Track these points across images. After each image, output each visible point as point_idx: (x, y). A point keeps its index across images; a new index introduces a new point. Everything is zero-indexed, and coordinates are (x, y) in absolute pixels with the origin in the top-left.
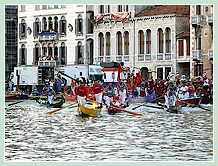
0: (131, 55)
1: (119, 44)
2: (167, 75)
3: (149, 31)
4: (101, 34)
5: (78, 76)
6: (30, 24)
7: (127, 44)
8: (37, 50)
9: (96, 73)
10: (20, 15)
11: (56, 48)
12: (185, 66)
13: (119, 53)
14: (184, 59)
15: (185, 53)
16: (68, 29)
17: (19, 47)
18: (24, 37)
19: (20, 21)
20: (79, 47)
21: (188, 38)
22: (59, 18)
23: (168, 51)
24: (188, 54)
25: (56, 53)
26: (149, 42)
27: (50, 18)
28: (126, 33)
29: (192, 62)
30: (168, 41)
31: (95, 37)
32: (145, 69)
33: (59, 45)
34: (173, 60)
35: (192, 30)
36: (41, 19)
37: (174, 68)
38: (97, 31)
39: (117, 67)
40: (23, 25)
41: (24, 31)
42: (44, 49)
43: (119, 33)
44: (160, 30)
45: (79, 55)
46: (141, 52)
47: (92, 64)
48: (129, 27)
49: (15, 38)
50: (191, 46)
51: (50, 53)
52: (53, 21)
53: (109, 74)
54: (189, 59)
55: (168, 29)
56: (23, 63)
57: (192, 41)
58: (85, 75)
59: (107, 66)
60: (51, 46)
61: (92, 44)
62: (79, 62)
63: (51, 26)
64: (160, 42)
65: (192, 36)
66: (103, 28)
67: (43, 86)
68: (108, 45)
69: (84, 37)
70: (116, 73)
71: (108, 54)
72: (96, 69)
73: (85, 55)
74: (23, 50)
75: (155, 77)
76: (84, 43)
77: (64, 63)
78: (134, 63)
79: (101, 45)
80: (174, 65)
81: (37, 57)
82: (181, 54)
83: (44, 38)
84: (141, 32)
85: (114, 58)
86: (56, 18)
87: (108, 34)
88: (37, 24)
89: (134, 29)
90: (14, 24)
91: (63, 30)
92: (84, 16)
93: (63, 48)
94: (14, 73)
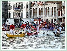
0: (43, 15)
1: (40, 12)
2: (54, 22)
3: (49, 8)
4: (34, 9)
5: (27, 22)
6: (12, 6)
7: (42, 12)
8: (14, 14)
9: (32, 21)
10: (9, 3)
11: (20, 13)
12: (60, 19)
13: (40, 15)
14: (60, 17)
15: (60, 15)
16: (24, 7)
17: (8, 13)
18: (10, 9)
19: (8, 5)
20: (27, 13)
21: (61, 10)
22: (21, 4)
23: (55, 14)
24: (61, 15)
25: (20, 15)
26: (49, 12)
27: (18, 4)
28: (42, 8)
29: (62, 18)
30: (55, 11)
31: (32, 10)
32: (47, 20)
33: (21, 12)
34: (56, 17)
35: (63, 8)
36: (15, 4)
37: (57, 20)
38: (33, 8)
39: (39, 19)
40: (10, 6)
41: (10, 8)
43: (40, 9)
44: (52, 8)
45: (27, 15)
46: (46, 14)
47: (31, 18)
48: (43, 7)
49: (7, 10)
50: (62, 13)
51: (18, 15)
52: (19, 4)
53: (36, 21)
55: (55, 7)
56: (10, 18)
57: (62, 11)
59: (36, 19)
60: (18, 12)
61: (31, 12)
62: (27, 17)
63: (18, 6)
65: (62, 9)
66: (35, 7)
67: (16, 25)
68: (36, 12)
69: (29, 10)
71: (36, 15)
72: (32, 20)
73: (29, 15)
74: (10, 14)
75: (51, 22)
76: (28, 12)
77: (22, 18)
78: (44, 18)
79: (34, 12)
80: (57, 19)
81: (14, 16)
83: (16, 10)
84: (46, 8)
85: (38, 16)
86: (20, 4)
87: (36, 9)
88: (14, 6)
89: (44, 7)
90: (7, 5)
91: (22, 7)
92: (29, 3)
93: (22, 13)
94: (7, 21)
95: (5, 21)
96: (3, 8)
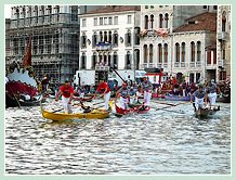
0: (169, 63)
1: (160, 54)
2: (198, 79)
3: (183, 44)
4: (145, 46)
5: (127, 79)
6: (89, 37)
7: (166, 54)
8: (94, 57)
9: (141, 77)
10: (81, 29)
11: (110, 56)
12: (212, 73)
13: (160, 61)
14: (211, 67)
15: (212, 62)
16: (119, 41)
17: (81, 54)
18: (84, 46)
19: (81, 35)
20: (128, 56)
21: (215, 50)
22: (113, 32)
23: (199, 60)
24: (215, 62)
26: (183, 53)
27: (106, 32)
28: (166, 45)
29: (217, 69)
30: (199, 52)
31: (141, 47)
32: (180, 74)
33: (112, 54)
34: (202, 67)
35: (218, 44)
36: (98, 33)
37: (203, 74)
38: (142, 43)
39: (158, 71)
40: (84, 38)
41: (84, 42)
42: (100, 56)
43: (160, 45)
44: (192, 43)
45: (128, 62)
46: (177, 60)
47: (138, 69)
48: (168, 41)
49: (77, 48)
50: (218, 56)
52: (108, 34)
53: (151, 78)
54: (216, 67)
55: (199, 42)
56: (84, 68)
57: (218, 52)
58: (132, 78)
59: (150, 71)
60: (106, 54)
61: (138, 53)
62: (128, 68)
63: (106, 39)
64: (193, 53)
65: (218, 48)
66: (147, 41)
68: (151, 54)
69: (132, 48)
70: (158, 77)
71: (151, 61)
72: (141, 73)
73: (132, 62)
74: (84, 58)
75: (187, 80)
76: (132, 52)
78: (171, 69)
79: (146, 54)
80: (204, 72)
81: (94, 63)
82: (209, 62)
83: (100, 48)
84: (177, 44)
85: (155, 64)
86: (110, 32)
87: (151, 45)
88: (95, 37)
89: (171, 42)
90: (77, 36)
91: (116, 42)
92: (132, 31)
93: (115, 57)
94: (76, 76)
95: (71, 76)
96: (68, 42)
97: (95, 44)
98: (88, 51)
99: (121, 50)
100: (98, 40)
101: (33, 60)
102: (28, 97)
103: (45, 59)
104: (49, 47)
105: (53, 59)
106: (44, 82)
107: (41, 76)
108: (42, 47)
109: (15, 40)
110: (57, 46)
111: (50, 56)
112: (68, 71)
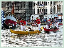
4: (58, 5)
5: (51, 18)
6: (36, 2)
8: (38, 10)
16: (48, 4)
17: (33, 9)
18: (34, 6)
20: (51, 9)
25: (44, 11)
31: (56, 6)
33: (45, 8)
38: (56, 4)
40: (34, 3)
42: (41, 9)
45: (51, 11)
47: (55, 14)
49: (32, 6)
51: (42, 11)
53: (60, 17)
56: (34, 14)
58: (53, 17)
60: (43, 9)
61: (55, 8)
62: (51, 13)
68: (60, 8)
69: (53, 6)
71: (60, 11)
73: (53, 12)
76: (52, 8)
81: (38, 12)
83: (40, 6)
85: (62, 12)
87: (60, 5)
88: (38, 2)
94: (32, 17)
95: (30, 17)
96: (28, 4)
97: (38, 5)
98: (36, 8)
99: (49, 7)
100: (40, 3)
101: (15, 11)
102: (13, 25)
103: (20, 11)
104: (21, 6)
105: (23, 11)
106: (20, 20)
107: (18, 17)
108: (18, 6)
109: (8, 4)
110: (24, 6)
111: (21, 10)
112: (28, 15)
